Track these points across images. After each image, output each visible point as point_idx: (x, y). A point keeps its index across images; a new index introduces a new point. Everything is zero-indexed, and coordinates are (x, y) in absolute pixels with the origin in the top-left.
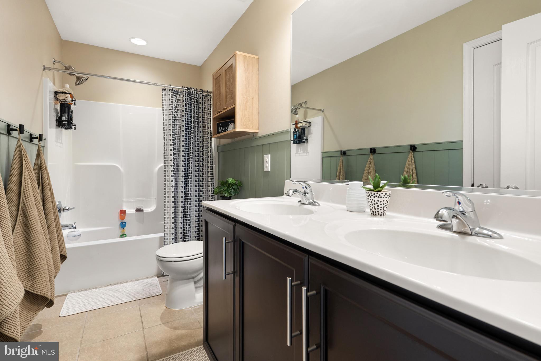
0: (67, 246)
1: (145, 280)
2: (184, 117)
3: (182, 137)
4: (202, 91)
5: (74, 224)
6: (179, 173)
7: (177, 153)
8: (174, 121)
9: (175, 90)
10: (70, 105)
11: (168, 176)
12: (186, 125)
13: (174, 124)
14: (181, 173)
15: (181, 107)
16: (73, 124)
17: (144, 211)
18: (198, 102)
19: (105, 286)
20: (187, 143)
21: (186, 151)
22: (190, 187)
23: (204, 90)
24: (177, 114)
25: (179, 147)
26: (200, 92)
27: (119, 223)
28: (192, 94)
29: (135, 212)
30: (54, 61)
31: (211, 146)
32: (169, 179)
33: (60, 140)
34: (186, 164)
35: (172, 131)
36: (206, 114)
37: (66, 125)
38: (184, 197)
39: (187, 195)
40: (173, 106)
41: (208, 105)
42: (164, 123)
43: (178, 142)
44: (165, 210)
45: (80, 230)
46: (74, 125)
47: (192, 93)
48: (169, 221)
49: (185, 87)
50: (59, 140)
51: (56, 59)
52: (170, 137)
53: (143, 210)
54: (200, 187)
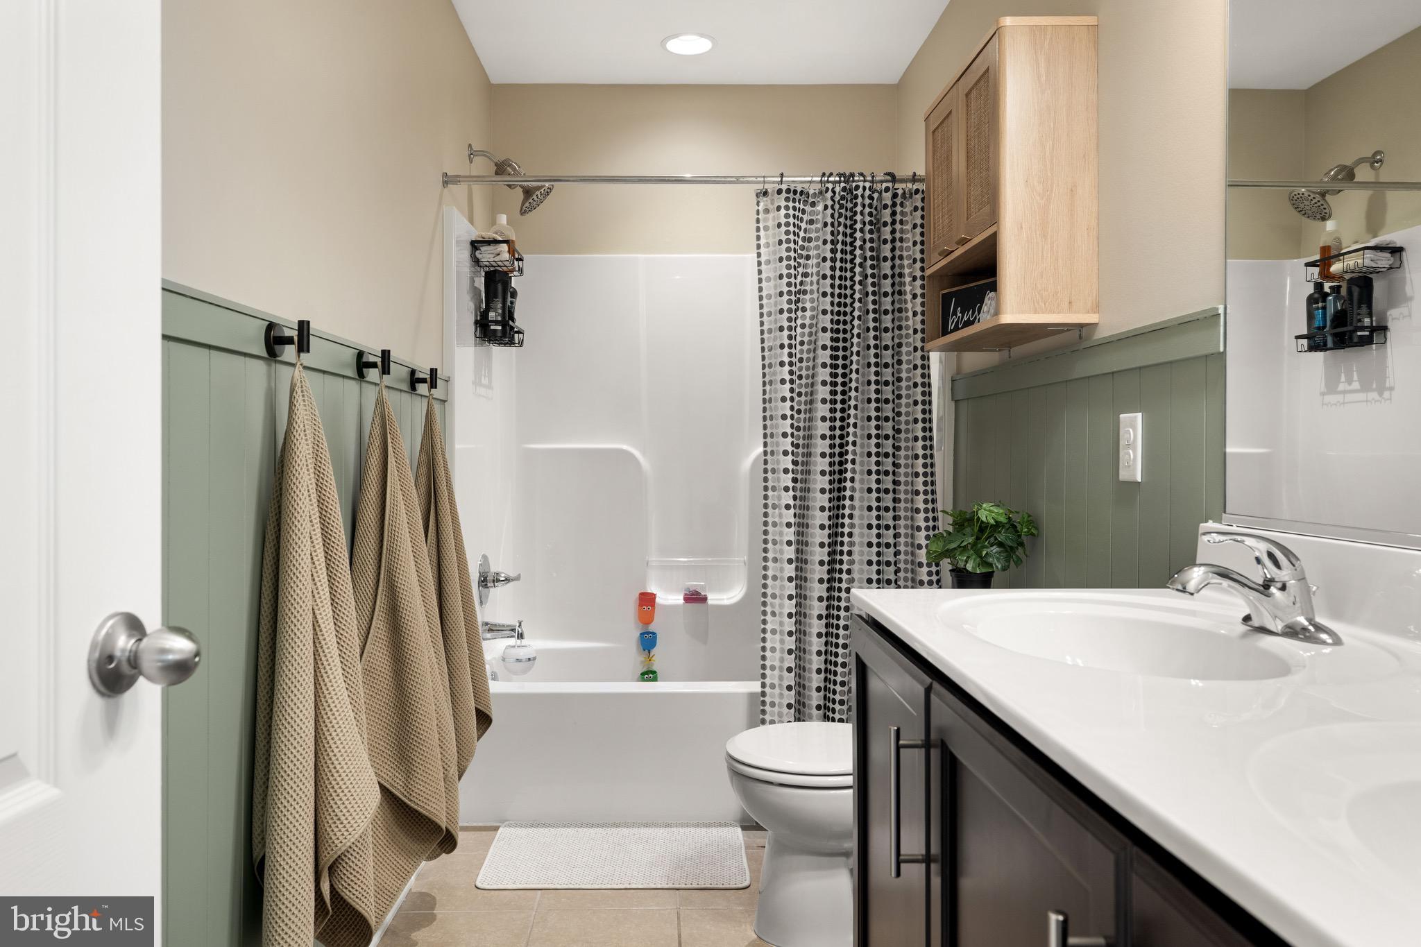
0: (494, 687)
1: (703, 831)
2: (828, 281)
3: (820, 352)
4: (893, 178)
5: (518, 625)
6: (812, 477)
7: (806, 409)
8: (793, 298)
9: (799, 190)
10: (506, 273)
11: (774, 489)
12: (836, 309)
13: (796, 305)
14: (819, 477)
15: (817, 248)
16: (515, 330)
17: (710, 602)
18: (878, 221)
19: (592, 826)
20: (840, 371)
21: (835, 402)
22: (846, 530)
23: (898, 175)
24: (805, 271)
25: (812, 387)
26: (884, 185)
27: (638, 634)
28: (856, 197)
29: (682, 601)
30: (472, 154)
31: (926, 380)
32: (779, 498)
33: (487, 379)
34: (837, 447)
35: (786, 333)
36: (906, 262)
37: (499, 334)
38: (829, 563)
39: (838, 557)
40: (792, 245)
41: (915, 226)
42: (761, 307)
43: (808, 368)
44: (764, 604)
45: (534, 644)
46: (519, 332)
47: (855, 192)
48: (780, 644)
49: (831, 175)
50: (483, 377)
51: (474, 148)
52: (782, 354)
53: (704, 599)
54: (885, 532)
